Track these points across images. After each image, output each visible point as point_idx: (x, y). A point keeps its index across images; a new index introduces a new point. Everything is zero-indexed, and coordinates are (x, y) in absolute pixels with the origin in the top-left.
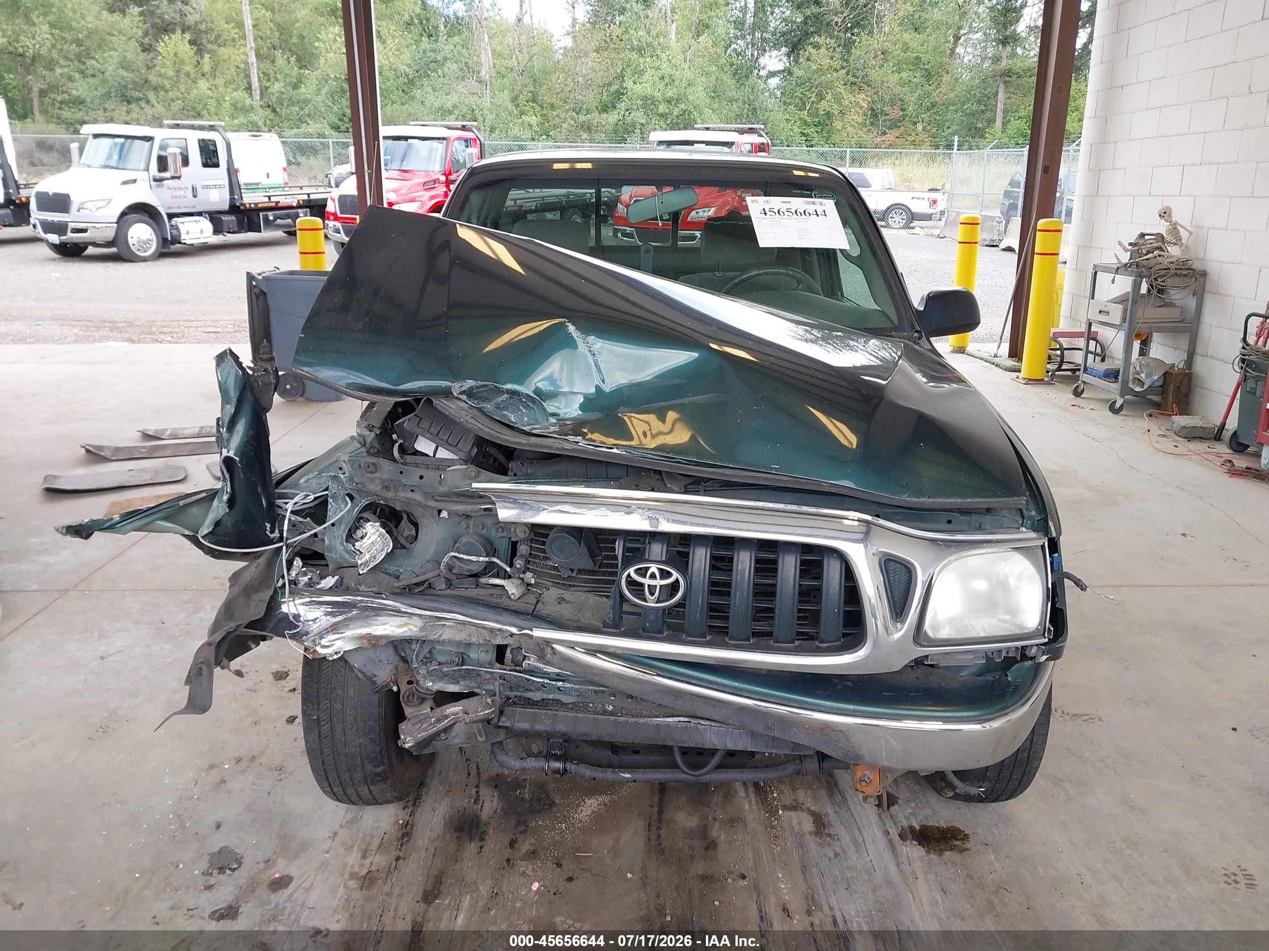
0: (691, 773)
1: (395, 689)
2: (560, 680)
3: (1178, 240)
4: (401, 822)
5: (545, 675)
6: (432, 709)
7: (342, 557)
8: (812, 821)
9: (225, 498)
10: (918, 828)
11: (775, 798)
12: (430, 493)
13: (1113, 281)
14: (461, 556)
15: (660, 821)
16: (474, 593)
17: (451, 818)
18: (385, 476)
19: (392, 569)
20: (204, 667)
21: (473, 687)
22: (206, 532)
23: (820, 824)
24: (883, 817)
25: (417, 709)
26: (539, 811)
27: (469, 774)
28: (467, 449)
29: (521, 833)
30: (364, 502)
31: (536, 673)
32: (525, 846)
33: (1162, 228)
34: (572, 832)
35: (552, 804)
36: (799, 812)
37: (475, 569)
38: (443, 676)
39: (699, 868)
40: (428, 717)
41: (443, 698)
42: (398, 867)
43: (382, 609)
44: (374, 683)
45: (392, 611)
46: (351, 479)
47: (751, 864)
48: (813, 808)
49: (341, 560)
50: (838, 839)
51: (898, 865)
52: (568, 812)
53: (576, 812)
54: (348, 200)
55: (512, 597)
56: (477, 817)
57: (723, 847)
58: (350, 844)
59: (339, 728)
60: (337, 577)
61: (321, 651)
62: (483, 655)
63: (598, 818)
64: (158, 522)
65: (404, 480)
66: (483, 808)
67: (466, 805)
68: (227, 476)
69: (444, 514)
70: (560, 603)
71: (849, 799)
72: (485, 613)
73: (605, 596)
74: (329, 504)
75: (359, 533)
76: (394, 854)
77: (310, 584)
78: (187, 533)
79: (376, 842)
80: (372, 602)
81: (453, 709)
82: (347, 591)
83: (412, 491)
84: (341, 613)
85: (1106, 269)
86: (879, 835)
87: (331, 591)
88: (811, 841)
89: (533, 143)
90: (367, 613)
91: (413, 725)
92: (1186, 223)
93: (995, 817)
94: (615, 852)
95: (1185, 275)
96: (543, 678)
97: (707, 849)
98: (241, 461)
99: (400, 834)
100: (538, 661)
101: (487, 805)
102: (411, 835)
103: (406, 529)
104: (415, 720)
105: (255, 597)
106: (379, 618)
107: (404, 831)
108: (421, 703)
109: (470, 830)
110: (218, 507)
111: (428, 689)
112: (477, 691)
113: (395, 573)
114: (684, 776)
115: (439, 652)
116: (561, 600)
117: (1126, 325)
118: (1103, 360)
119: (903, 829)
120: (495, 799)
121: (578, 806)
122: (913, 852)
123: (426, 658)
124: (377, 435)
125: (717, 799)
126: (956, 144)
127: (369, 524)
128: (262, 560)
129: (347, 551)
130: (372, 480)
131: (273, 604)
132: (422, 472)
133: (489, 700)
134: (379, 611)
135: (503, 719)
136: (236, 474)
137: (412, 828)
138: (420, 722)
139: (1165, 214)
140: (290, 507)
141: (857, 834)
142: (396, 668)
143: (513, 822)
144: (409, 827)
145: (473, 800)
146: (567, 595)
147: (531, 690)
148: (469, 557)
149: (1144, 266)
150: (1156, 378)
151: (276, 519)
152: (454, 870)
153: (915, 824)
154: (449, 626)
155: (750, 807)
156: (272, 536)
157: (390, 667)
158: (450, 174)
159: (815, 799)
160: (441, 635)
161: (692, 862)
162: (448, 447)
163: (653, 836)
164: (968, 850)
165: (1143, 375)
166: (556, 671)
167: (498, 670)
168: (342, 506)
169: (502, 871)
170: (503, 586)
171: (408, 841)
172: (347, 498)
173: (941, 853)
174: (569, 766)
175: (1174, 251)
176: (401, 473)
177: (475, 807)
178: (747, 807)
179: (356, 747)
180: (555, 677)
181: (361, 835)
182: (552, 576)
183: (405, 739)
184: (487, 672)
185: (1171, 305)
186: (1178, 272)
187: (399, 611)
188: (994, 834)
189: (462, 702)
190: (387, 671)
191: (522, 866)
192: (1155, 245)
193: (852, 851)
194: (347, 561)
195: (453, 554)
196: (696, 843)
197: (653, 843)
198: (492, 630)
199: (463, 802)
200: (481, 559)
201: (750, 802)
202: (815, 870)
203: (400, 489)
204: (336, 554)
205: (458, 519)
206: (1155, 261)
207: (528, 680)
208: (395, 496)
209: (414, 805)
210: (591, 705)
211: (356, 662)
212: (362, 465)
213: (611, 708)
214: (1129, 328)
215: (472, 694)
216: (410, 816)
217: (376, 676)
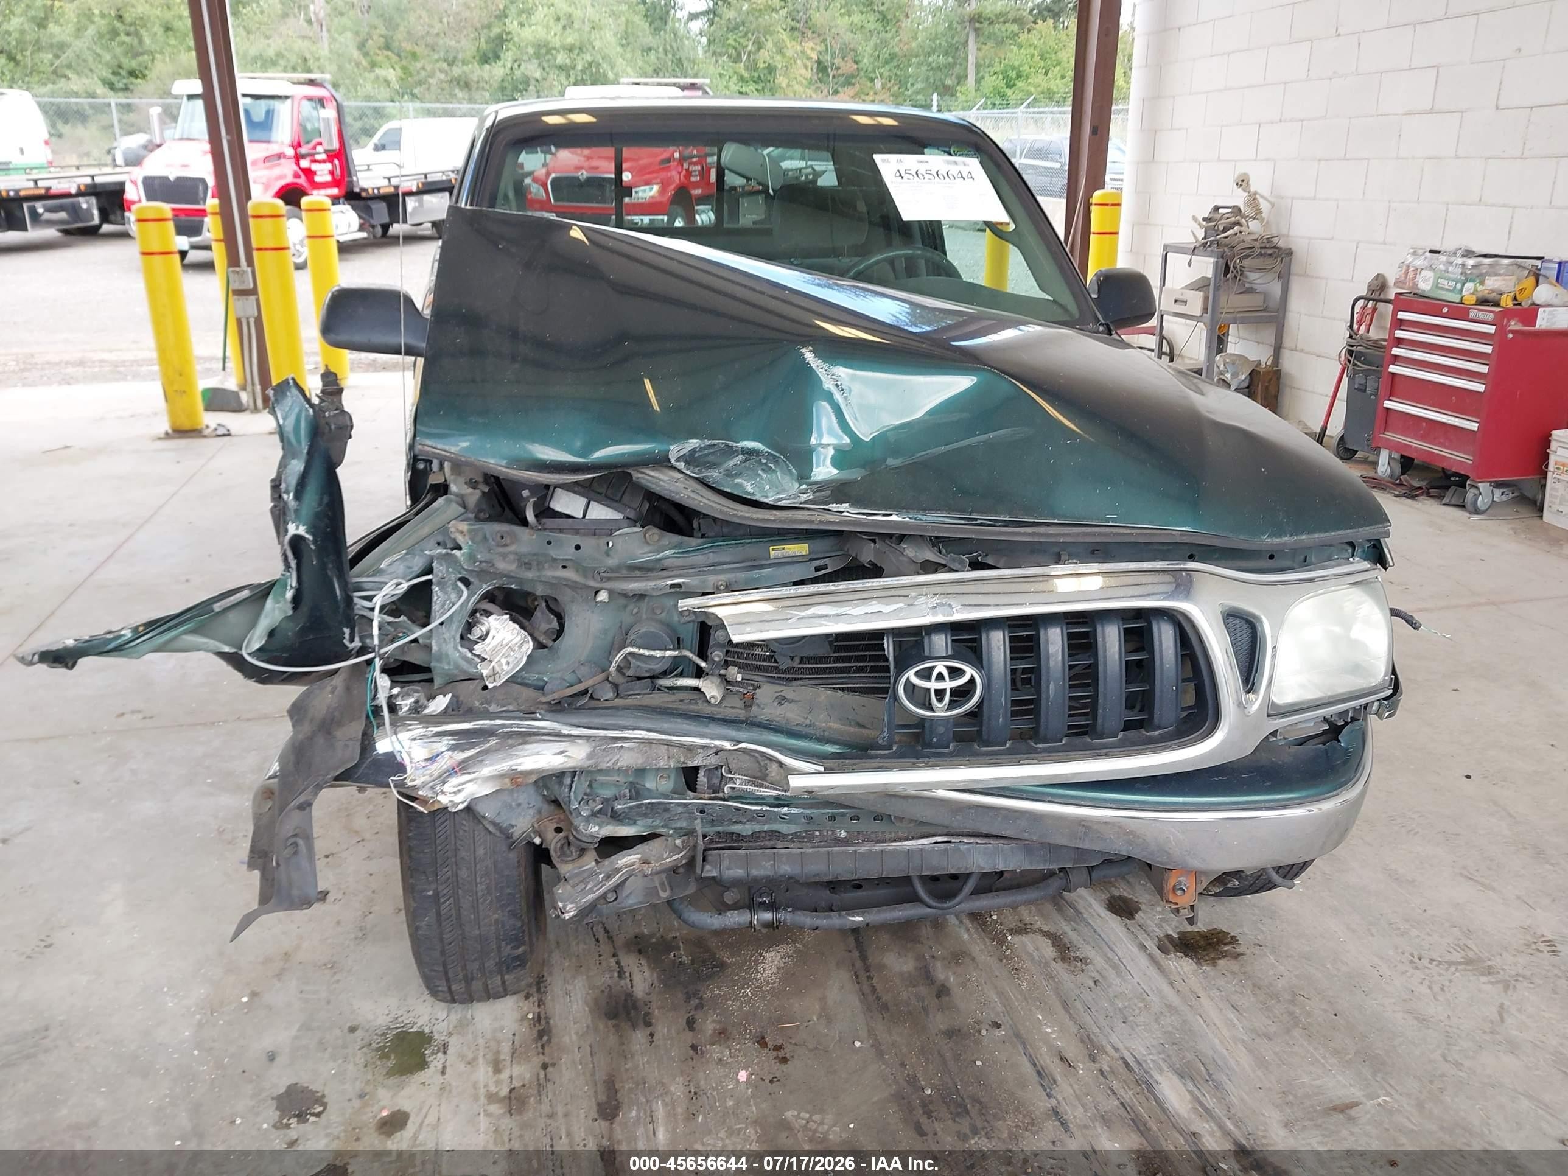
0: (940, 905)
1: (537, 841)
2: (784, 806)
3: (1257, 214)
4: (530, 1016)
5: (760, 800)
6: (597, 862)
7: (457, 667)
8: (1050, 944)
9: (289, 594)
10: (1176, 936)
11: (996, 922)
12: (594, 569)
13: (1190, 264)
14: (642, 651)
15: (867, 969)
16: (658, 699)
17: (596, 1001)
18: (524, 549)
19: (532, 677)
20: (301, 842)
21: (657, 827)
22: (256, 646)
23: (1063, 949)
24: (1132, 929)
25: (577, 864)
26: (709, 977)
27: (597, 940)
28: (636, 505)
29: (696, 1009)
30: (485, 588)
31: (746, 798)
32: (709, 1025)
33: (1239, 199)
34: (763, 998)
35: (722, 965)
36: (1031, 935)
37: (658, 667)
38: (616, 817)
39: (939, 1021)
40: (593, 874)
41: (611, 846)
42: (549, 1076)
43: (534, 734)
44: (509, 836)
45: (549, 735)
46: (472, 557)
47: (1000, 1008)
48: (1045, 928)
49: (456, 672)
50: (1091, 963)
51: (1171, 984)
52: (748, 973)
53: (758, 972)
54: (156, 182)
55: (713, 701)
56: (629, 996)
57: (957, 991)
58: (470, 1056)
59: (466, 902)
60: (449, 696)
61: (444, 800)
62: (664, 782)
63: (787, 976)
64: (184, 637)
65: (553, 552)
66: (634, 983)
67: (609, 982)
68: (293, 563)
69: (603, 596)
70: (780, 703)
71: (1083, 911)
72: (686, 725)
73: (840, 689)
74: (434, 595)
75: (477, 632)
76: (537, 1061)
77: (416, 709)
78: (227, 649)
79: (506, 1048)
80: (518, 726)
81: (627, 859)
82: (470, 714)
83: (564, 567)
84: (472, 746)
85: (1180, 249)
86: (1135, 950)
87: (447, 715)
88: (1058, 968)
89: (391, 104)
90: (510, 741)
91: (573, 887)
92: (1266, 194)
93: (1257, 911)
94: (827, 1017)
95: (1270, 255)
96: (761, 804)
97: (938, 996)
98: (315, 542)
99: (535, 1032)
100: (748, 782)
101: (637, 978)
102: (550, 1031)
103: (545, 622)
104: (576, 880)
105: (339, 733)
106: (527, 747)
107: (538, 1027)
108: (580, 856)
109: (628, 1014)
110: (273, 609)
111: (592, 836)
112: (663, 831)
113: (535, 683)
114: (929, 910)
115: (603, 785)
116: (782, 700)
117: (1208, 316)
118: (1171, 360)
119: (1160, 940)
120: (645, 968)
121: (757, 963)
122: (1181, 965)
123: (585, 794)
124: (484, 493)
125: (926, 931)
126: (935, 103)
127: (492, 618)
128: (338, 681)
129: (465, 658)
130: (504, 556)
131: (367, 742)
132: (577, 540)
133: (678, 842)
134: (526, 737)
135: (708, 867)
136: (305, 560)
137: (548, 1023)
138: (582, 881)
139: (1242, 182)
140: (378, 602)
141: (1110, 954)
142: (539, 812)
143: (680, 995)
144: (543, 1022)
145: (616, 974)
146: (789, 692)
147: (740, 822)
148: (652, 653)
149: (1226, 245)
150: (1243, 377)
151: (358, 623)
152: (627, 1070)
153: (1171, 932)
154: (628, 748)
155: (970, 935)
156: (351, 646)
157: (531, 811)
158: (299, 145)
159: (1041, 914)
160: (617, 762)
161: (927, 1014)
162: (608, 502)
163: (866, 989)
164: (1242, 954)
165: (1228, 375)
166: (774, 793)
167: (691, 799)
168: (453, 596)
169: (690, 1062)
170: (697, 689)
171: (549, 1041)
172: (460, 584)
173: (1213, 962)
174: (781, 915)
175: (1254, 226)
176: (549, 543)
177: (623, 982)
178: (966, 936)
179: (490, 925)
180: (772, 801)
181: (481, 1041)
182: (761, 669)
183: (565, 907)
184: (679, 804)
185: (1250, 291)
186: (1263, 251)
187: (559, 735)
188: (1262, 932)
189: (640, 848)
190: (528, 817)
191: (716, 1052)
192: (1233, 219)
193: (1111, 974)
194: (465, 672)
195: (630, 649)
196: (923, 990)
197: (871, 998)
198: (690, 749)
199: (605, 979)
200: (668, 653)
201: (968, 930)
202: (1078, 1004)
203: (546, 565)
204: (449, 664)
205: (622, 601)
206: (1237, 239)
207: (738, 809)
208: (539, 577)
209: (538, 990)
210: (817, 833)
211: (488, 811)
212: (488, 536)
213: (843, 834)
214: (1212, 319)
215: (653, 836)
216: (539, 1006)
217: (513, 826)
